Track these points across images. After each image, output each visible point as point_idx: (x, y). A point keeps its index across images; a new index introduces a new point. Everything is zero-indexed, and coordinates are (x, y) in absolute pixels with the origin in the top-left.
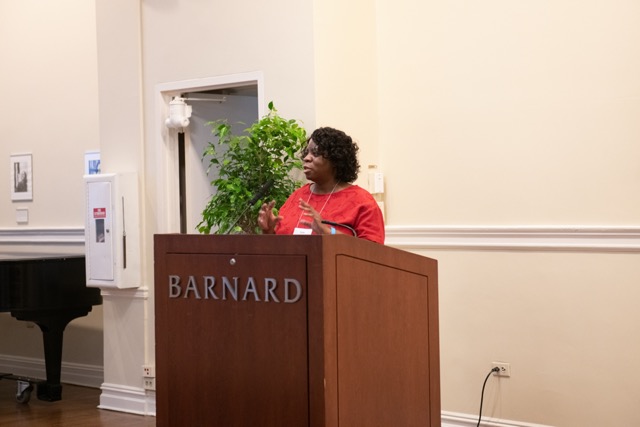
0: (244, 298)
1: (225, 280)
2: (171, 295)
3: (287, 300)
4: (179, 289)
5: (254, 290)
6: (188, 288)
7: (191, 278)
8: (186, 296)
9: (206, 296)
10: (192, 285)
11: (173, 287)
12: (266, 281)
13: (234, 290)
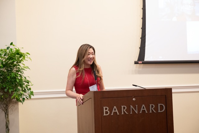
0: (141, 112)
1: (131, 106)
2: (105, 115)
3: (159, 111)
4: (109, 112)
5: (145, 109)
6: (113, 111)
7: (115, 107)
8: (112, 114)
9: (123, 113)
10: (115, 109)
11: (106, 112)
12: (151, 105)
13: (136, 110)
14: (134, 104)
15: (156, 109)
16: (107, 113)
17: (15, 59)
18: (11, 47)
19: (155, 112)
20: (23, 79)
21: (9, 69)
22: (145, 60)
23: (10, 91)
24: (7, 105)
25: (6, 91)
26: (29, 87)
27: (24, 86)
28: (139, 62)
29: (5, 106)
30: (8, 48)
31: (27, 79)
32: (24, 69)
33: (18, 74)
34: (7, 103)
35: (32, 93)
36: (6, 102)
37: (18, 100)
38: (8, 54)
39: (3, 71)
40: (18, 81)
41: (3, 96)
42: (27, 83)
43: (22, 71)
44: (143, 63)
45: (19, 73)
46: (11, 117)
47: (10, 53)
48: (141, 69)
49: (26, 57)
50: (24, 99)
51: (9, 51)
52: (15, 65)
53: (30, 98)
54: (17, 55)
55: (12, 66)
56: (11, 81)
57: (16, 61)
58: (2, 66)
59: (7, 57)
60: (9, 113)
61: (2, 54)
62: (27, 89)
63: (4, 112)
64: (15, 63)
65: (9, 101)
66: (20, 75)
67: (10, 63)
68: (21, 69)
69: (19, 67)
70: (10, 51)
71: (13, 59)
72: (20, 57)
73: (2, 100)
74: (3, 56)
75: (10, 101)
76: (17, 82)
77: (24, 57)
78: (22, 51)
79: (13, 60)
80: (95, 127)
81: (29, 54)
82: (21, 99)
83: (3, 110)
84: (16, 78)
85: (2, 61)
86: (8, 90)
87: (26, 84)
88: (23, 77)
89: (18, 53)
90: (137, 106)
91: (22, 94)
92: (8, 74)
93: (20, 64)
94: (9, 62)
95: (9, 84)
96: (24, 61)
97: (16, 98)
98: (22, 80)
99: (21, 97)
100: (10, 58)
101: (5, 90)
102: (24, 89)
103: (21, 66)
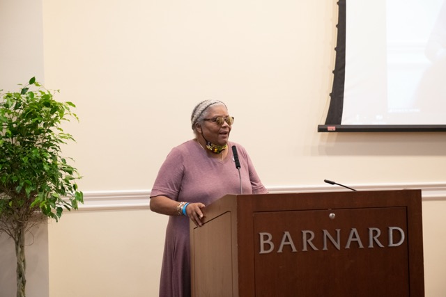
0: (348, 247)
1: (326, 233)
2: (262, 251)
3: (391, 244)
4: (272, 244)
5: (358, 239)
6: (283, 243)
7: (287, 233)
8: (280, 251)
9: (305, 249)
10: (287, 239)
11: (265, 244)
12: (371, 230)
13: (336, 241)
14: (332, 226)
15: (384, 239)
16: (267, 246)
17: (41, 116)
18: (32, 88)
19: (381, 245)
20: (58, 162)
21: (27, 140)
22: (343, 123)
23: (28, 191)
24: (20, 225)
25: (18, 192)
26: (72, 183)
27: (60, 179)
28: (330, 128)
29: (15, 226)
30: (24, 91)
31: (69, 163)
32: (61, 141)
33: (47, 151)
34: (21, 219)
35: (80, 197)
36: (18, 218)
37: (47, 212)
38: (24, 104)
39: (13, 145)
40: (46, 168)
41: (10, 204)
42: (67, 174)
43: (58, 145)
44: (338, 130)
45: (50, 150)
46: (29, 251)
47: (28, 102)
48: (332, 144)
49: (66, 111)
50: (60, 210)
51: (27, 98)
52: (40, 131)
53: (76, 208)
54: (44, 108)
55: (33, 132)
56: (30, 168)
57: (43, 122)
58: (10, 133)
59: (22, 111)
60: (26, 243)
61: (10, 105)
62: (67, 188)
63: (15, 239)
64: (41, 126)
65: (26, 214)
66: (51, 153)
67: (29, 126)
68: (54, 141)
69: (49, 136)
70: (30, 99)
71: (36, 117)
72: (52, 112)
73: (9, 212)
74: (12, 109)
75: (29, 214)
76: (44, 170)
77: (62, 112)
78: (57, 98)
79: (36, 119)
80: (240, 282)
81: (74, 106)
82: (54, 211)
83: (11, 235)
84: (41, 161)
85: (11, 120)
86: (23, 188)
87: (65, 174)
88: (58, 159)
89: (47, 102)
90: (338, 231)
91: (56, 198)
92: (24, 153)
93: (51, 128)
94: (27, 123)
95: (27, 175)
96: (61, 120)
97: (41, 207)
98: (57, 167)
99: (53, 205)
100: (29, 115)
101: (17, 189)
102: (60, 188)
103: (53, 134)
